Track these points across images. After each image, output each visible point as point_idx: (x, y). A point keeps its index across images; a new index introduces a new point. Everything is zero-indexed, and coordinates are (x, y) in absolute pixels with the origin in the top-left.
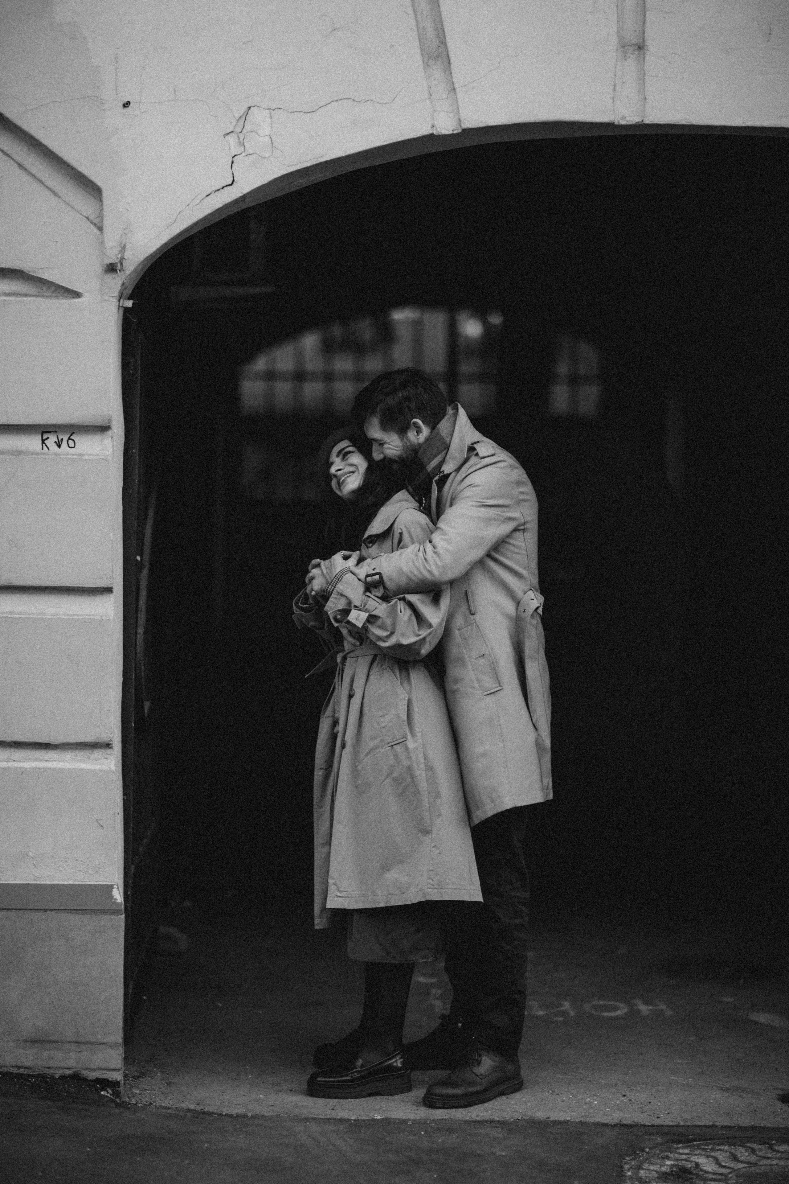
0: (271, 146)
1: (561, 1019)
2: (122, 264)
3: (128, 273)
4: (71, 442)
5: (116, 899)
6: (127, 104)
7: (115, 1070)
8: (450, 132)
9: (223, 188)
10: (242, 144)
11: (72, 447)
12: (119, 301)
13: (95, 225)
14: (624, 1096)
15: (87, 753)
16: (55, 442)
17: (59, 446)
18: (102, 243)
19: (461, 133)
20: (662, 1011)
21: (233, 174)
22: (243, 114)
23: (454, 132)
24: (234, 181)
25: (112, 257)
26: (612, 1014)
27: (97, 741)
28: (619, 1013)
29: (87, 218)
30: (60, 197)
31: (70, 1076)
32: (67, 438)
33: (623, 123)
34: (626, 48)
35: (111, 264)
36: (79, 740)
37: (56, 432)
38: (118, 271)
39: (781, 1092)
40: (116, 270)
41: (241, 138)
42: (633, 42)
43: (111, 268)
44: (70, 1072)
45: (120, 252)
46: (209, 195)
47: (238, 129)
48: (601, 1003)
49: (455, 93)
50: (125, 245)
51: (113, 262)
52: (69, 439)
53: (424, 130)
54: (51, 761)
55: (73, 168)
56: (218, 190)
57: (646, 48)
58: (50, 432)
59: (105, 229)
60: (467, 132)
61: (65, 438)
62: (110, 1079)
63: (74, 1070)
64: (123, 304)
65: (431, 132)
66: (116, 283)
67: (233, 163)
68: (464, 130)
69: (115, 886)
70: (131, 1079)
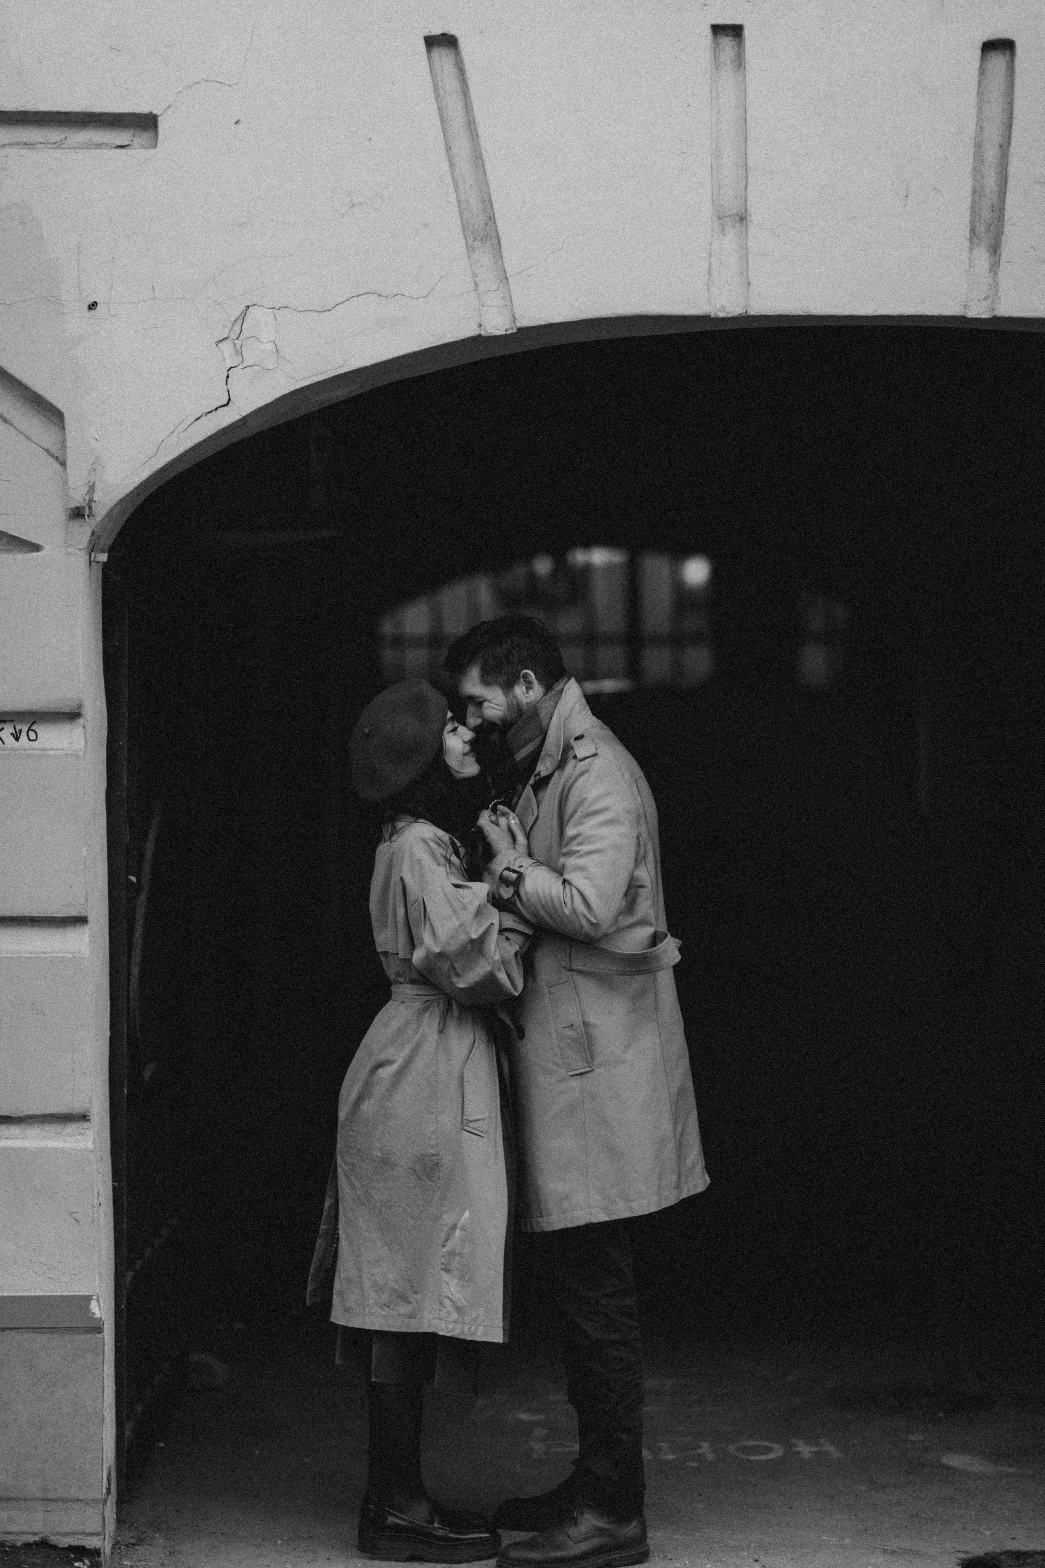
0: (275, 355)
1: (695, 1464)
2: (90, 507)
3: (99, 519)
4: (31, 733)
5: (94, 1313)
6: (93, 305)
7: (92, 1534)
8: (504, 333)
9: (216, 409)
10: (239, 353)
11: (33, 740)
12: (90, 554)
13: (57, 458)
14: (757, 1561)
15: (58, 1128)
16: (12, 734)
17: (17, 739)
18: (66, 482)
19: (515, 333)
20: (828, 1453)
21: (229, 392)
22: (240, 315)
23: (508, 333)
24: (229, 400)
25: (78, 498)
26: (763, 1458)
27: (70, 1112)
28: (772, 1456)
29: (47, 450)
30: (12, 424)
31: (35, 1543)
32: (27, 729)
33: (722, 315)
34: (724, 219)
35: (78, 508)
36: (47, 1112)
37: (12, 721)
38: (86, 516)
39: (964, 1556)
40: (84, 516)
41: (238, 346)
42: (734, 211)
43: (77, 514)
44: (37, 1538)
45: (89, 492)
46: (199, 418)
47: (234, 335)
48: (751, 1443)
49: (508, 283)
50: (94, 484)
51: (78, 505)
52: (29, 729)
53: (468, 331)
54: (12, 1139)
55: (26, 388)
56: (211, 412)
57: (748, 218)
58: (5, 722)
59: (69, 462)
60: (523, 332)
61: (25, 729)
62: (88, 1547)
63: (41, 1536)
64: (95, 558)
65: (477, 333)
66: (83, 532)
67: (228, 377)
68: (520, 330)
69: (94, 1297)
70: (123, 1547)
